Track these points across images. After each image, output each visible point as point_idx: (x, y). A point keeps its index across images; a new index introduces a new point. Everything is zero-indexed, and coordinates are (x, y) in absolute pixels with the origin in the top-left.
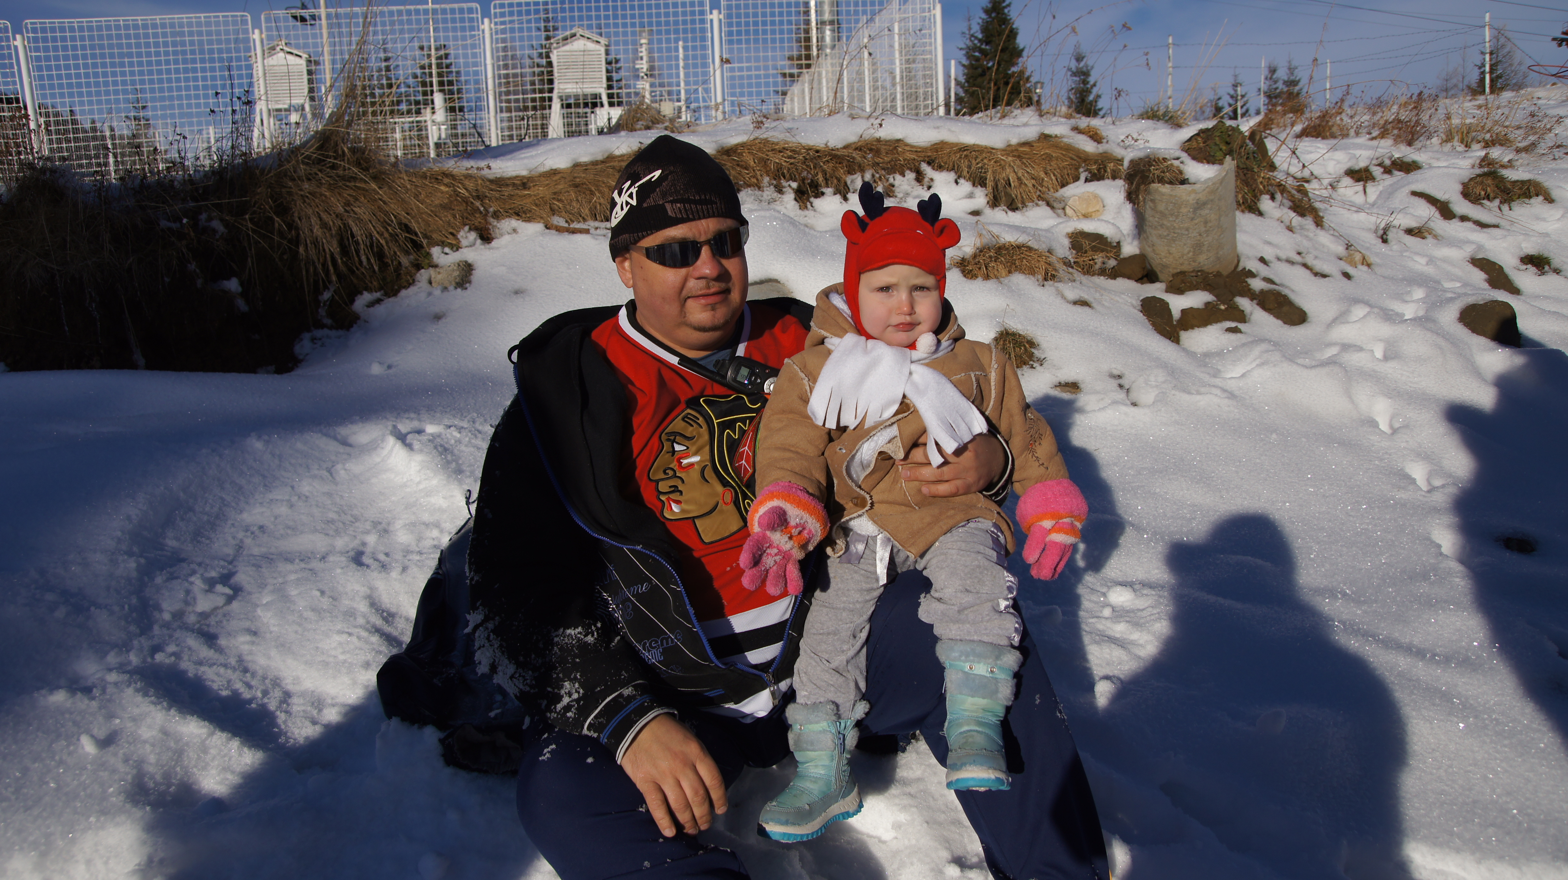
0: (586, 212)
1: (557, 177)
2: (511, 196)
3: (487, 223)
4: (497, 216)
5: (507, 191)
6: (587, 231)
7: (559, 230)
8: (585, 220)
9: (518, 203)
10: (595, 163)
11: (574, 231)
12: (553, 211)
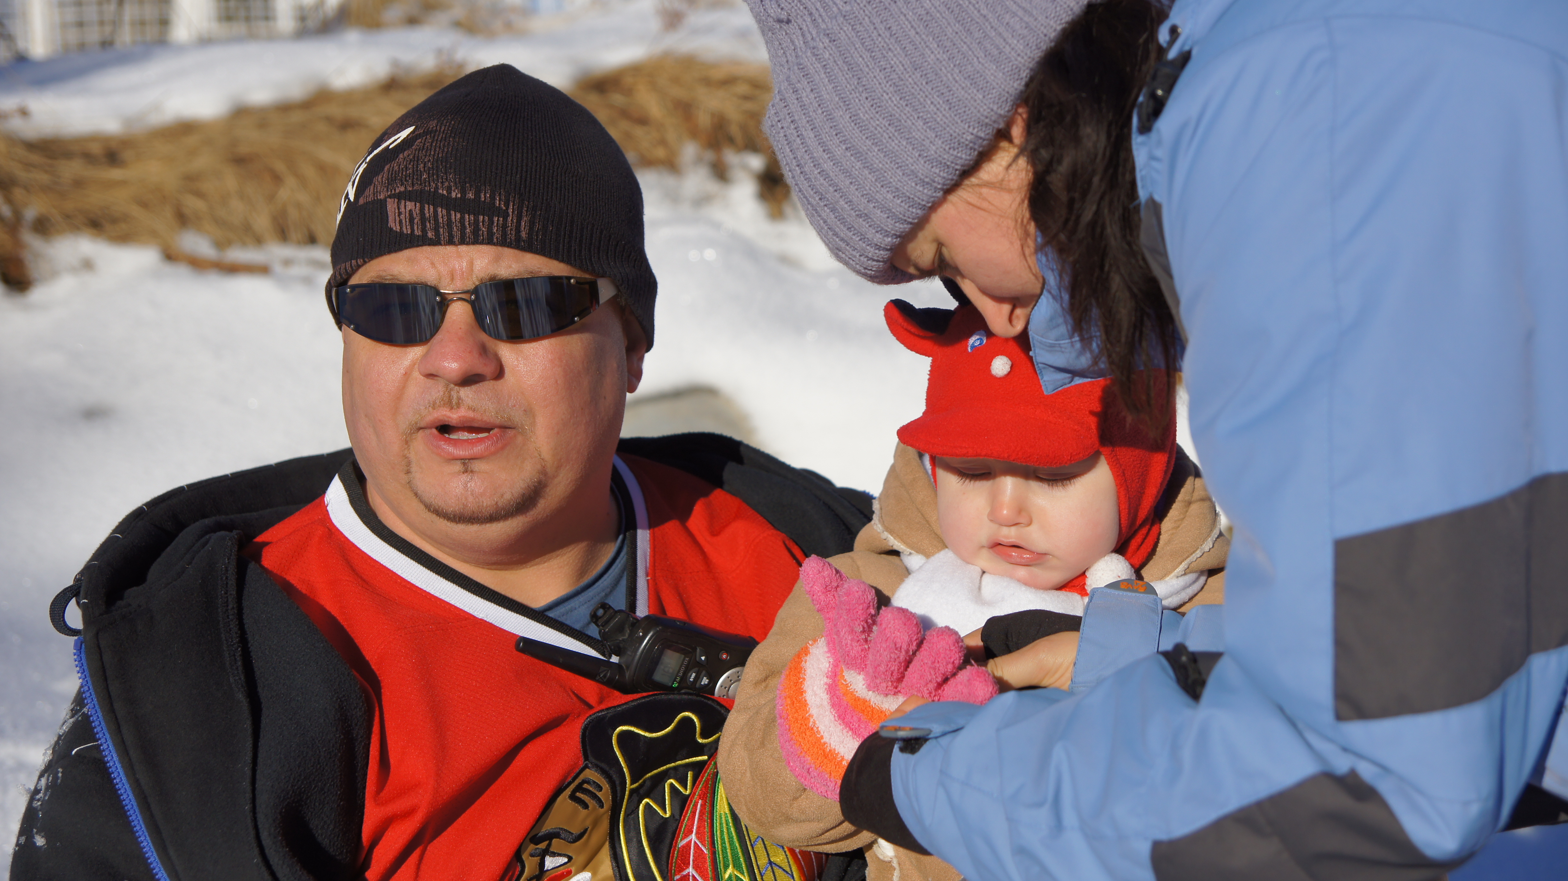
0: (262, 222)
1: (191, 140)
2: (79, 183)
3: (18, 244)
4: (43, 227)
5: (71, 169)
6: (262, 270)
7: (198, 264)
8: (259, 241)
9: (95, 199)
10: (284, 108)
11: (232, 269)
12: (183, 220)
